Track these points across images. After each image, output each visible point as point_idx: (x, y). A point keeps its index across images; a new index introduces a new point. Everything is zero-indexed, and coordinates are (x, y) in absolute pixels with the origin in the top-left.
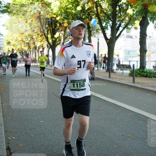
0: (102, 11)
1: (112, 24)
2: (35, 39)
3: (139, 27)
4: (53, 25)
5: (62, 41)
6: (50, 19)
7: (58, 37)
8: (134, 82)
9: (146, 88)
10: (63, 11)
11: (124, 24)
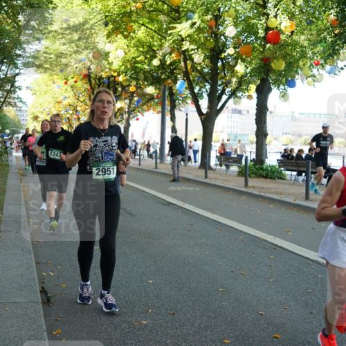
0: (194, 68)
1: (211, 89)
2: (81, 113)
3: (255, 95)
5: (126, 116)
6: (106, 78)
7: (118, 109)
8: (246, 185)
9: (268, 195)
10: (129, 67)
11: (230, 89)
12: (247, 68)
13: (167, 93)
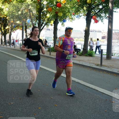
1: (39, 22)
4: (5, 22)
5: (10, 31)
6: (3, 18)
7: (7, 29)
8: (50, 55)
11: (45, 22)
12: (51, 15)
13: (24, 23)
